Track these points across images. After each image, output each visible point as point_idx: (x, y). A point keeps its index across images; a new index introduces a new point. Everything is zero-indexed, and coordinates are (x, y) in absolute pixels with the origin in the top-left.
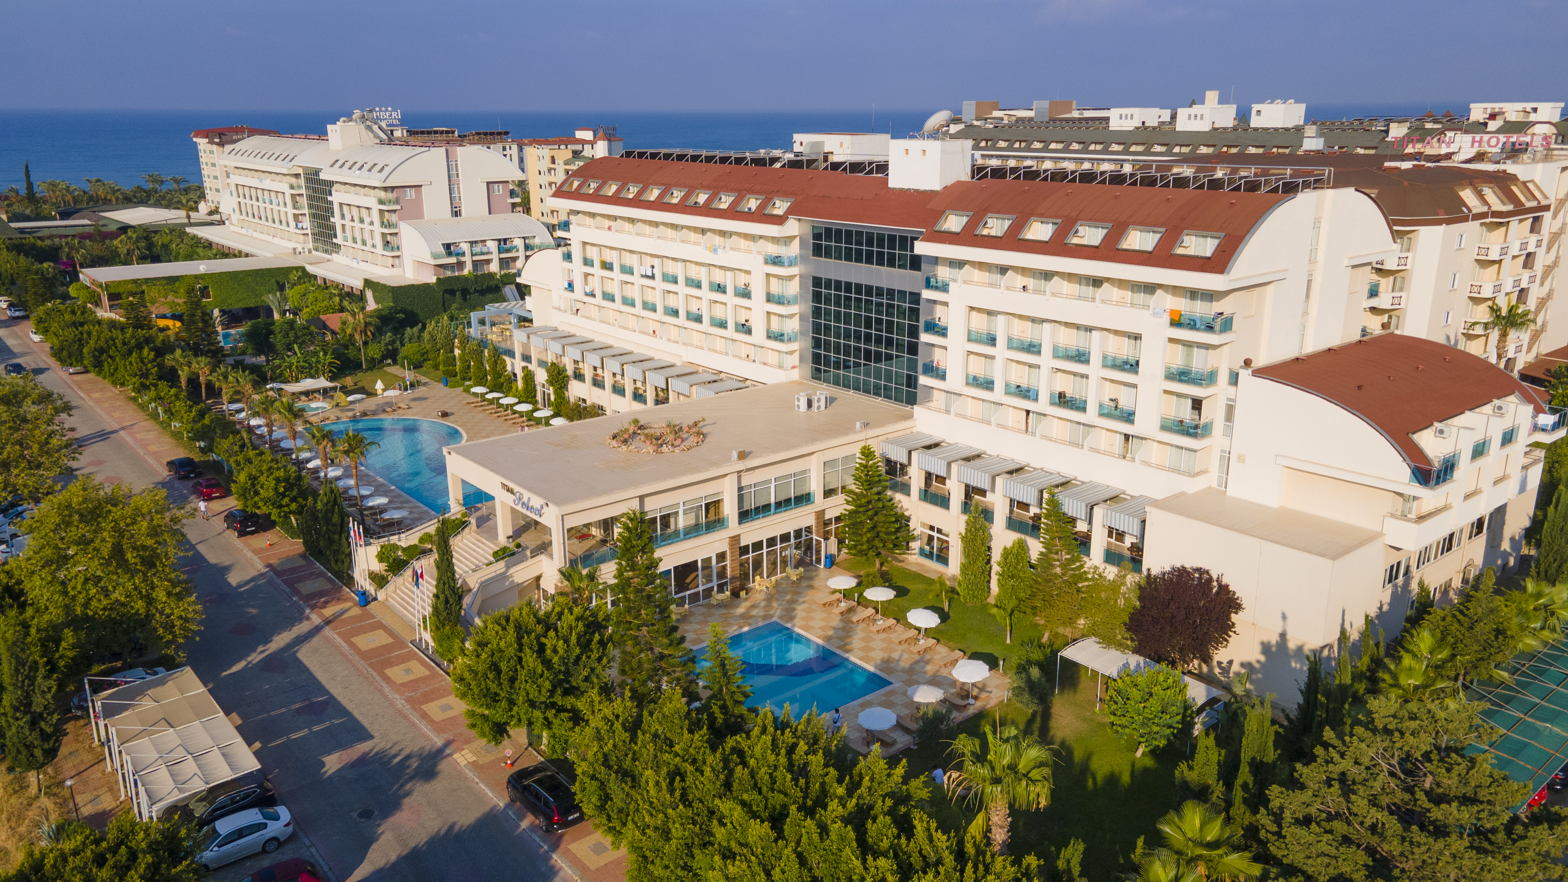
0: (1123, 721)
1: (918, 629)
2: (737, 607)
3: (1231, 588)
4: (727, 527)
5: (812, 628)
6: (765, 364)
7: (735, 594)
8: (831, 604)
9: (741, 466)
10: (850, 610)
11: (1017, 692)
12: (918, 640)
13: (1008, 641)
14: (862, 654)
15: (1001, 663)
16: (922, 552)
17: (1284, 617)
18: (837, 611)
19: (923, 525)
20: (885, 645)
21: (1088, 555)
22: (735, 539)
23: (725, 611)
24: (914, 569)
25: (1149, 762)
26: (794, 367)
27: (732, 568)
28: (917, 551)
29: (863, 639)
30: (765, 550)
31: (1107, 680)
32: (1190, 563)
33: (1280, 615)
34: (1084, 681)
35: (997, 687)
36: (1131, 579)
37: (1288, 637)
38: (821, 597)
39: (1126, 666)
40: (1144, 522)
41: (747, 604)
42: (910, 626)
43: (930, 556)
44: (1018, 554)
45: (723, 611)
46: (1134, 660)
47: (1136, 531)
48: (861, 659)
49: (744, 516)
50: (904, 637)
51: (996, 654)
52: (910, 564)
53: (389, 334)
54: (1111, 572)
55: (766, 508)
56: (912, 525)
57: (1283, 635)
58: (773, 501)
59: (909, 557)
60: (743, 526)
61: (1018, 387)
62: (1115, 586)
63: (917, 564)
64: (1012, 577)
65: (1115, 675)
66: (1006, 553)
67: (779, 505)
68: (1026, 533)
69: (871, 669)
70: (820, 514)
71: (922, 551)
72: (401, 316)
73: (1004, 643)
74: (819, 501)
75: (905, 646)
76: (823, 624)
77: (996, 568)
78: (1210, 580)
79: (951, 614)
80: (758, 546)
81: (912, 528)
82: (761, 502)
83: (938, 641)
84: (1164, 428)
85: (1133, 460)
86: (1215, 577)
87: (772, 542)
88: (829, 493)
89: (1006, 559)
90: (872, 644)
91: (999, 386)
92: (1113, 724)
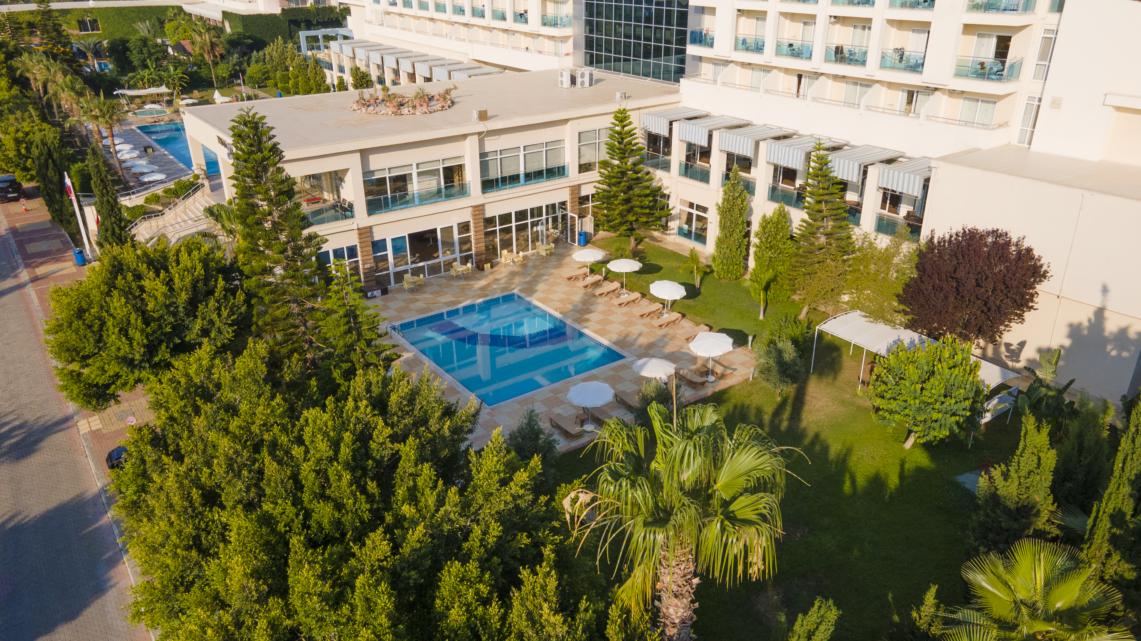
0: (894, 405)
1: (663, 302)
2: (479, 279)
3: (1036, 253)
4: (469, 195)
5: (552, 300)
6: (540, 52)
7: (480, 268)
8: (576, 278)
9: (483, 127)
10: (597, 284)
11: (765, 371)
12: (661, 314)
13: (761, 317)
14: (598, 327)
15: (750, 338)
16: (681, 232)
17: (1105, 290)
18: (581, 284)
19: (683, 202)
20: (625, 319)
21: (858, 224)
22: (479, 209)
23: (464, 283)
24: (670, 248)
25: (923, 459)
26: (567, 54)
27: (476, 240)
28: (676, 231)
29: (603, 313)
30: (514, 224)
31: (874, 358)
32: (983, 225)
33: (1100, 288)
34: (847, 361)
35: (743, 364)
36: (907, 248)
37: (1107, 314)
38: (567, 272)
39: (898, 342)
40: (927, 180)
41: (491, 277)
42: (654, 299)
43: (688, 235)
44: (778, 223)
45: (463, 283)
46: (908, 336)
47: (917, 192)
48: (595, 332)
49: (488, 185)
50: (647, 310)
51: (746, 331)
52: (667, 243)
53: (236, 56)
54: (883, 241)
55: (514, 179)
56: (671, 203)
57: (1100, 313)
58: (522, 171)
59: (668, 237)
60: (486, 195)
61: (791, 45)
62: (886, 257)
63: (675, 244)
64: (771, 248)
65: (883, 352)
66: (765, 223)
67: (528, 176)
68: (789, 204)
69: (605, 342)
70: (575, 189)
71: (680, 229)
72: (250, 41)
73: (756, 319)
74: (573, 176)
75: (647, 320)
76: (563, 296)
77: (754, 240)
78: (1008, 243)
79: (702, 290)
80: (505, 218)
81: (670, 207)
82: (508, 172)
83: (684, 316)
84: (959, 74)
85: (918, 116)
86: (1014, 240)
87: (521, 215)
88: (584, 168)
89: (764, 228)
90: (611, 318)
91: (769, 48)
92: (877, 410)
